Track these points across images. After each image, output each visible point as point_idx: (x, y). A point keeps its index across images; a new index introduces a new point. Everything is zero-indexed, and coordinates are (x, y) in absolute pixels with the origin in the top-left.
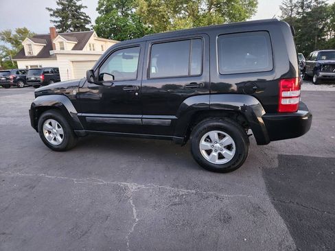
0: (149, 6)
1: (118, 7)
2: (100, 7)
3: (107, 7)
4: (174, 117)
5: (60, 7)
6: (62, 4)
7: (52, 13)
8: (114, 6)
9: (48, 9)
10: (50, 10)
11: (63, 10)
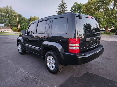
0: (87, 8)
1: (78, 9)
2: (72, 10)
3: (74, 10)
4: (40, 48)
5: (60, 11)
6: (60, 10)
7: (57, 13)
8: (77, 9)
9: (56, 11)
10: (57, 12)
11: (61, 11)
